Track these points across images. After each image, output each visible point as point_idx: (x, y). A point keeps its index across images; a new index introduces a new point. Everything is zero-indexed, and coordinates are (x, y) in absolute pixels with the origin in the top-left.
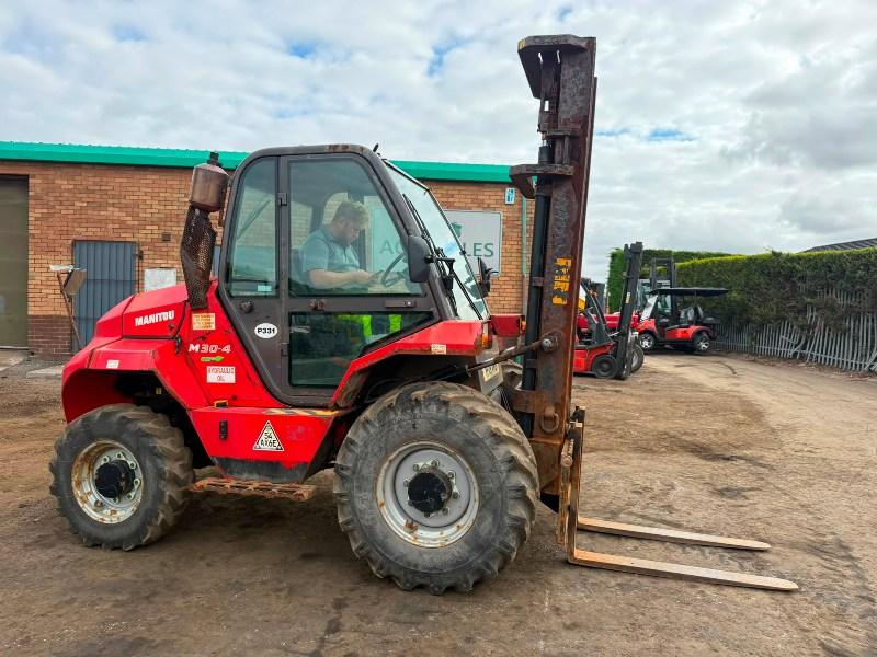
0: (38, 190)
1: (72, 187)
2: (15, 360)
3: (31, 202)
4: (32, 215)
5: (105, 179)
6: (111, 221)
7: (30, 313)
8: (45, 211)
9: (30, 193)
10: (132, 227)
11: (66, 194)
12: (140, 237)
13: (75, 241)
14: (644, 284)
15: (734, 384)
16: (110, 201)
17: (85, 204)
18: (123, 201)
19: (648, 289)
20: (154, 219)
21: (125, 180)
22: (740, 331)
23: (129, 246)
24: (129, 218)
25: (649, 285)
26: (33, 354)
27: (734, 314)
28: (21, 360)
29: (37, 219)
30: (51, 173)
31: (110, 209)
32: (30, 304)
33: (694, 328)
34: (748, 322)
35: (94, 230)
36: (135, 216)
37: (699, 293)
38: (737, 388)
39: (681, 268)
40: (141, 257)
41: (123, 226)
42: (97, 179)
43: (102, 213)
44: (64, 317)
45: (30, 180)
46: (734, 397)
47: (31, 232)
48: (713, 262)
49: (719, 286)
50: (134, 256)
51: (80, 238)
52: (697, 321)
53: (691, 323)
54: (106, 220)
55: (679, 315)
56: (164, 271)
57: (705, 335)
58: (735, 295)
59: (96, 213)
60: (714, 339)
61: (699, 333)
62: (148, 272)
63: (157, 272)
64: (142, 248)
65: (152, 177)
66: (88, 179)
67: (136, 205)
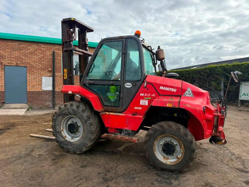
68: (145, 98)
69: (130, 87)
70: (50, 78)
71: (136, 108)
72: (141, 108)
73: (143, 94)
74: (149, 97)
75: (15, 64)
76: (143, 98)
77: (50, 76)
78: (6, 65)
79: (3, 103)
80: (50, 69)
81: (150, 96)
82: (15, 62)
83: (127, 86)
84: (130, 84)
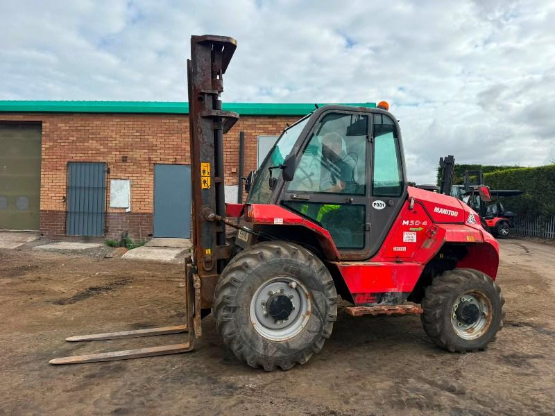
0: (48, 130)
1: (67, 128)
2: (31, 239)
3: (43, 138)
4: (44, 146)
5: (87, 123)
6: (92, 149)
7: (41, 209)
8: (51, 144)
9: (43, 133)
10: (103, 153)
11: (64, 133)
12: (109, 159)
13: (69, 162)
14: (460, 188)
15: (527, 261)
16: (90, 136)
17: (75, 139)
18: (98, 136)
19: (463, 192)
20: (117, 147)
21: (99, 123)
22: (532, 221)
23: (101, 165)
24: (102, 147)
25: (464, 189)
26: (42, 235)
27: (528, 208)
28: (35, 239)
29: (47, 149)
30: (55, 119)
31: (90, 141)
32: (41, 203)
33: (497, 219)
34: (538, 214)
35: (81, 155)
36: (105, 146)
37: (501, 194)
38: (527, 264)
39: (488, 177)
40: (108, 172)
41: (99, 153)
42: (83, 123)
43: (86, 144)
44: (62, 212)
45: (43, 125)
46: (526, 270)
47: (43, 157)
48: (511, 172)
49: (516, 189)
50: (104, 171)
51: (72, 160)
52: (499, 214)
53: (495, 215)
54: (88, 149)
55: (487, 209)
56: (123, 181)
57: (505, 224)
58: (528, 195)
59: (82, 144)
60: (513, 227)
61: (501, 222)
62: (113, 182)
63: (119, 182)
64: (109, 167)
65: (116, 120)
66: (78, 123)
67: (106, 138)
68: (411, 229)
69: (382, 208)
70: (234, 187)
71: (395, 249)
72: (404, 249)
73: (408, 222)
74: (417, 227)
75: (171, 160)
76: (407, 229)
77: (234, 184)
78: (158, 162)
79: (150, 235)
80: (234, 170)
81: (421, 226)
82: (172, 157)
83: (376, 207)
84: (382, 202)
